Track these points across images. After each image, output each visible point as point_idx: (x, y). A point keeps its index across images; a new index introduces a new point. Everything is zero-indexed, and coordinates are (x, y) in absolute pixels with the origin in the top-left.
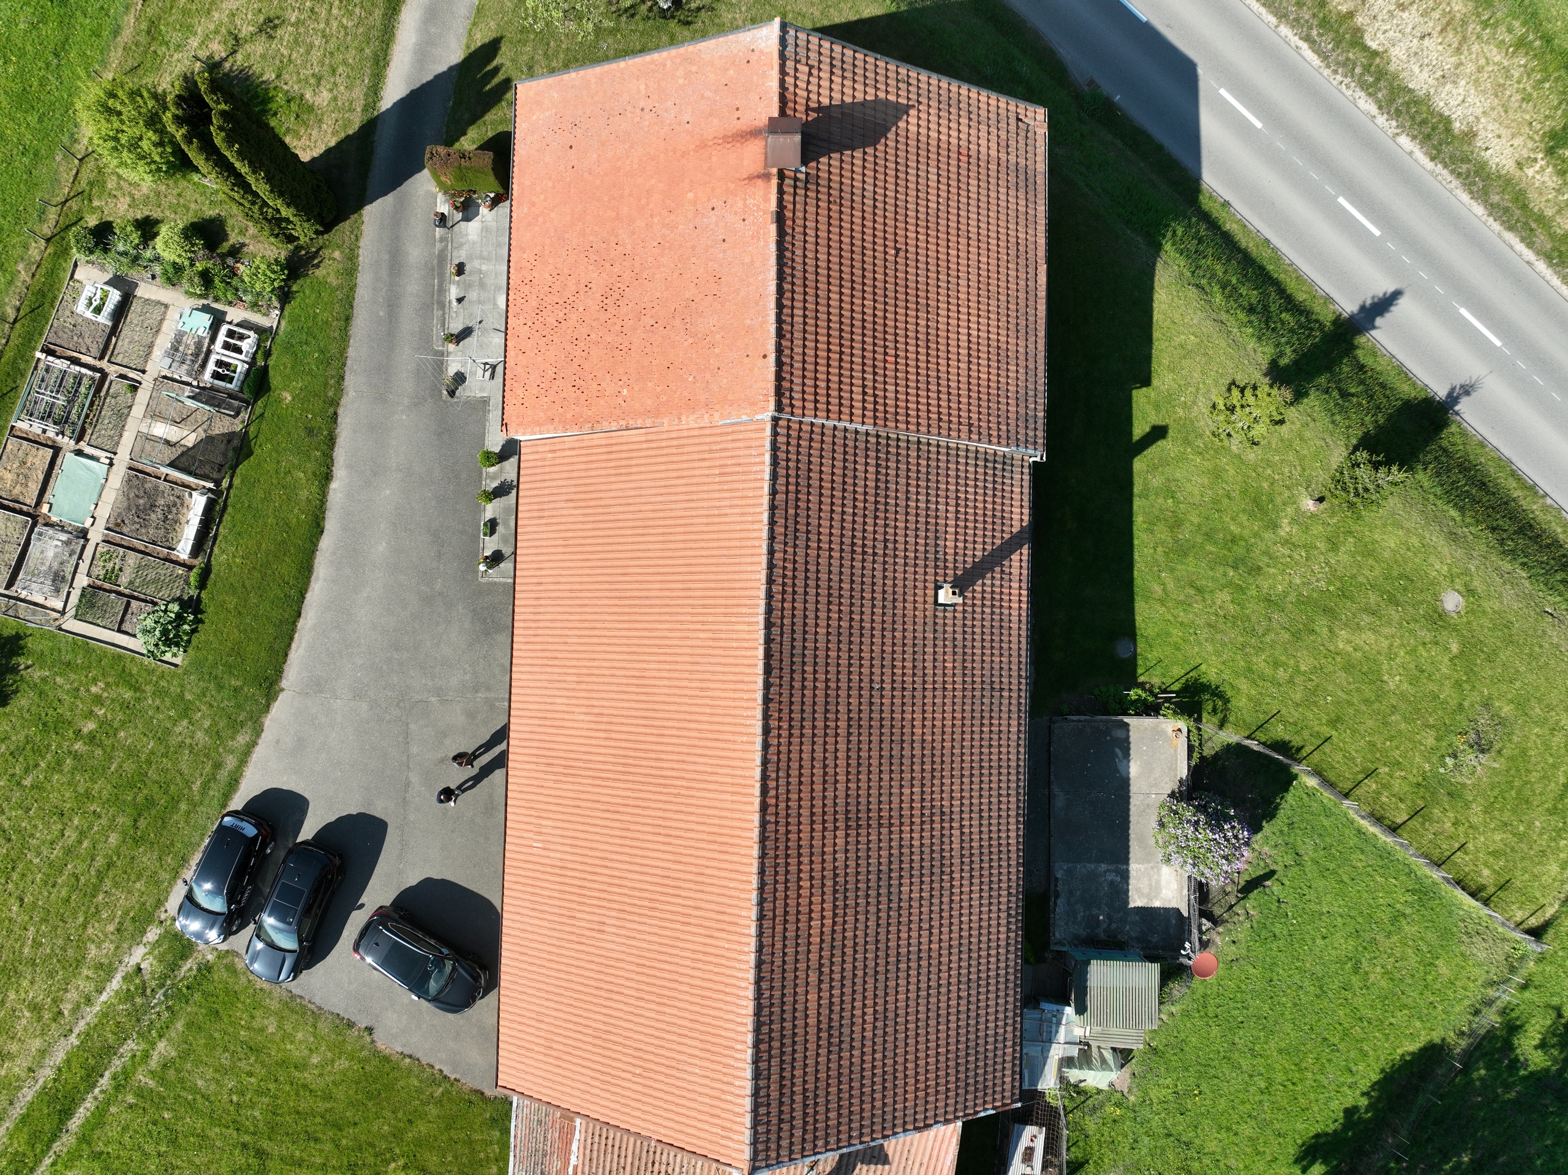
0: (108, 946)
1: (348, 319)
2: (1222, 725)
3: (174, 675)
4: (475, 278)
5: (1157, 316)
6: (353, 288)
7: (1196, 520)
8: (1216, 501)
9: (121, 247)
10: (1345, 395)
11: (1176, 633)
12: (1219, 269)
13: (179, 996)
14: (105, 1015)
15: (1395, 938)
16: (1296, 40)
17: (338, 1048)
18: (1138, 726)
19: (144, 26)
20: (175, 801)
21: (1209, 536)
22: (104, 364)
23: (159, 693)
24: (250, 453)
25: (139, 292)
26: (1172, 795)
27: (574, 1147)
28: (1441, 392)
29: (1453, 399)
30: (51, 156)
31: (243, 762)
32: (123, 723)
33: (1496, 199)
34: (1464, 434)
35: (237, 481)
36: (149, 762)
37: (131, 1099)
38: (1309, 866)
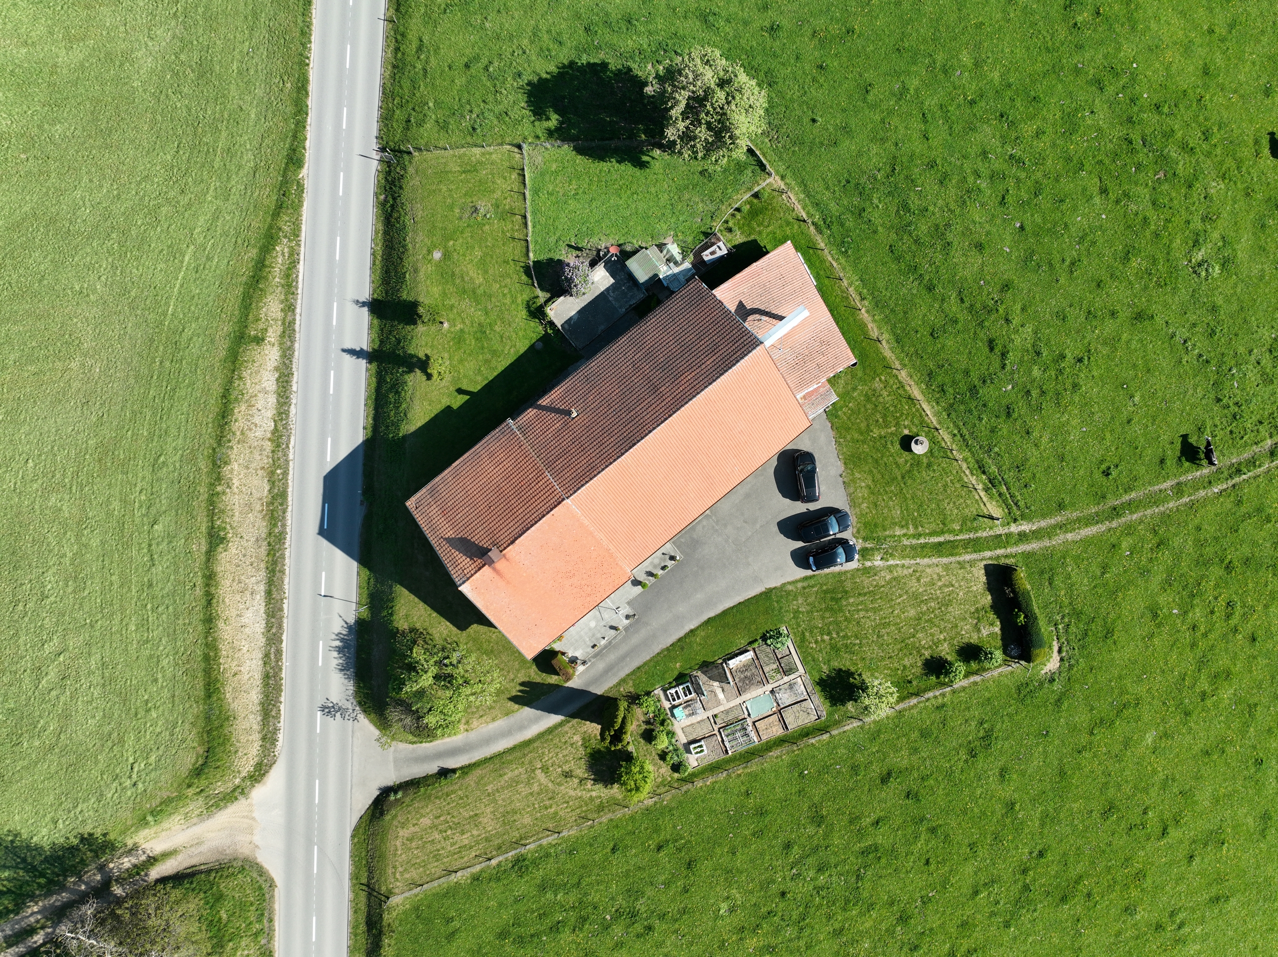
0: (883, 574)
1: (638, 668)
2: (538, 297)
3: (790, 625)
4: (593, 639)
5: (427, 419)
6: (628, 675)
7: (481, 356)
8: (470, 355)
9: (676, 758)
10: (399, 341)
11: (521, 334)
12: (392, 413)
13: (879, 541)
14: (903, 557)
15: (557, 189)
16: (291, 450)
17: (853, 481)
18: (559, 323)
19: (602, 814)
20: (826, 592)
21: (483, 348)
22: (716, 732)
23: (799, 625)
24: (704, 661)
25: (685, 741)
26: (571, 295)
27: (811, 389)
28: (365, 310)
29: (364, 304)
30: (666, 807)
31: (796, 581)
32: (816, 628)
33: (289, 343)
34: (374, 291)
35: (716, 658)
36: (821, 610)
37: (920, 529)
38: (558, 235)
